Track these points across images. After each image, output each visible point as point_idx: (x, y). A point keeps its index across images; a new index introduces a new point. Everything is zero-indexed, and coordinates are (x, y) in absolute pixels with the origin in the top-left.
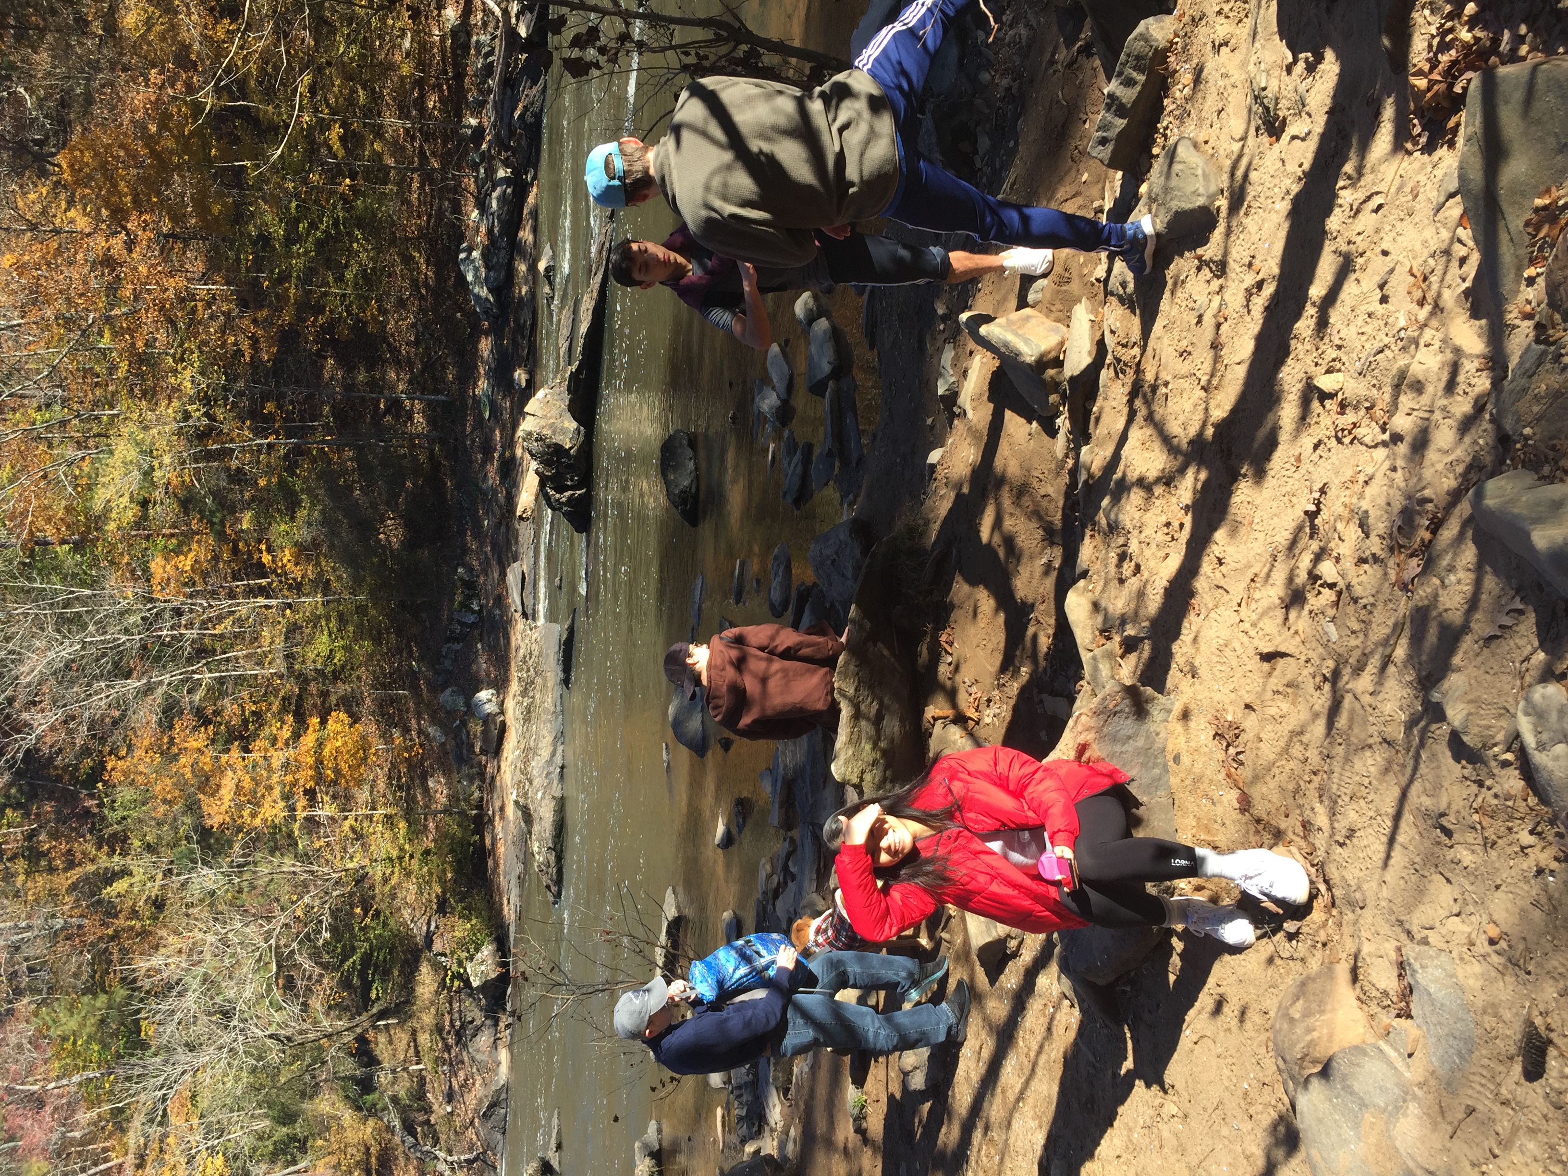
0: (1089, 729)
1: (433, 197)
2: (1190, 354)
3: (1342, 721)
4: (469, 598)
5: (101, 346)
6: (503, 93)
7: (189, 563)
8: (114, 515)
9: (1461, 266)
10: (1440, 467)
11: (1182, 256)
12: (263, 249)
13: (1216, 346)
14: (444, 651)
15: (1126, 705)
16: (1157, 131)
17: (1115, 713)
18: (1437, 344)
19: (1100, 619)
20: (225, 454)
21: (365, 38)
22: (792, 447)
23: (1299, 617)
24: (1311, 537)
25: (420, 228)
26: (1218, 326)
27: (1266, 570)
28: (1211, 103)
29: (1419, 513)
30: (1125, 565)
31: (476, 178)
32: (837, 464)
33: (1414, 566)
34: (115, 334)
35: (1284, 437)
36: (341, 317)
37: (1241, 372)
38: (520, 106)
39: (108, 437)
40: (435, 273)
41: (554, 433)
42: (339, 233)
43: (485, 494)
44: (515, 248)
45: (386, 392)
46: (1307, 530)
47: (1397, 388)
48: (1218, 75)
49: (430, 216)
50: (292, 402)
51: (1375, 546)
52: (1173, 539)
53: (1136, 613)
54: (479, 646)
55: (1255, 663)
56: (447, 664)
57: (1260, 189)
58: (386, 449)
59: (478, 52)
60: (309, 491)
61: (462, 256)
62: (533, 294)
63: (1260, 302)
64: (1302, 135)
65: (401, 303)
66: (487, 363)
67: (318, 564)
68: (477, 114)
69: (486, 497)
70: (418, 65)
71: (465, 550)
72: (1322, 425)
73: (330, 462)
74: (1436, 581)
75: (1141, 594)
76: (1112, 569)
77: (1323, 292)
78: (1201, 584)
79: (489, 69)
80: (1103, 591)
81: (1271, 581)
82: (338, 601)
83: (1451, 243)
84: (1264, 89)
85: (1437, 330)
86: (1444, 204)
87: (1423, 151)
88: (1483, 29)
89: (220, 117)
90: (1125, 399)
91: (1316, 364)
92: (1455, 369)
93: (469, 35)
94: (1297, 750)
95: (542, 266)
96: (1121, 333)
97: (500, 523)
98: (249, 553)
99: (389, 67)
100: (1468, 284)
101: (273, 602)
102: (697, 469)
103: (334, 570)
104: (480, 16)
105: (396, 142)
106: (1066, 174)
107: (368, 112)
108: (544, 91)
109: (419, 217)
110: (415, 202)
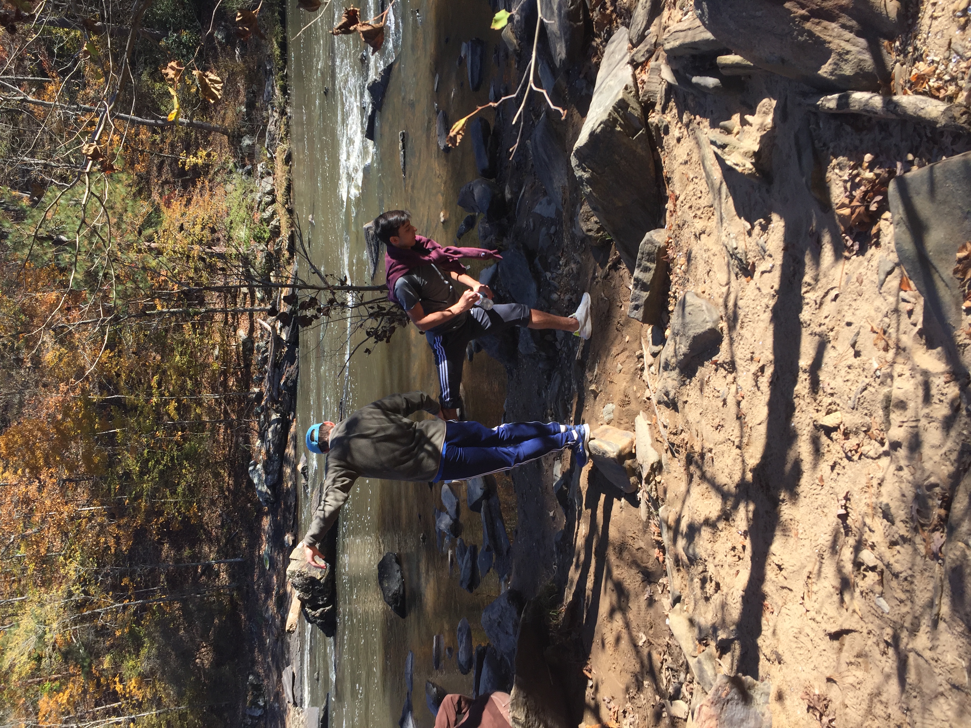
0: (711, 717)
1: (232, 436)
2: (722, 426)
3: (912, 677)
4: (256, 697)
5: (18, 555)
6: (274, 371)
7: (66, 697)
8: (16, 669)
9: (910, 317)
10: (937, 458)
11: (703, 366)
12: (126, 480)
13: (739, 417)
15: (734, 694)
16: (669, 296)
17: (728, 701)
18: (907, 373)
19: (696, 630)
20: (95, 616)
21: (191, 352)
22: (463, 549)
23: (852, 598)
24: (847, 535)
25: (224, 455)
26: (738, 403)
27: (817, 567)
28: (701, 269)
29: (930, 497)
30: (708, 586)
31: (259, 422)
32: (494, 557)
33: (938, 538)
34: (27, 546)
35: (806, 466)
36: (174, 516)
37: (762, 429)
38: (284, 377)
39: (17, 615)
40: (235, 481)
41: (310, 570)
42: (173, 464)
43: (267, 621)
44: (283, 459)
45: (202, 560)
46: (842, 530)
47: (887, 409)
48: (703, 251)
49: (230, 448)
50: (140, 576)
51: (901, 529)
52: (740, 558)
53: (723, 620)
55: (826, 643)
57: (747, 310)
58: (202, 599)
59: (258, 351)
60: (149, 635)
61: (251, 468)
62: (295, 485)
63: (765, 381)
64: (769, 269)
65: (213, 503)
66: (268, 533)
67: (154, 686)
68: (259, 385)
69: (267, 623)
70: (223, 362)
71: (254, 662)
72: (834, 451)
73: (164, 613)
74: (961, 544)
75: (724, 606)
76: (698, 591)
77: (810, 362)
78: (768, 588)
79: (265, 360)
80: (695, 609)
81: (823, 575)
82: (167, 712)
83: (898, 302)
84: (736, 248)
85: (904, 364)
86: (884, 280)
87: (857, 254)
88: (879, 168)
89: (103, 406)
90: (682, 469)
91: (818, 411)
92: (927, 386)
93: (253, 343)
94: (879, 710)
95: (300, 467)
96: (671, 426)
97: (277, 640)
98: (108, 685)
99: (205, 366)
100: (919, 326)
101: (122, 719)
102: (402, 577)
103: (165, 689)
104: (259, 332)
105: (210, 407)
106: (615, 339)
107: (193, 392)
108: (298, 367)
109: (224, 449)
110: (222, 440)
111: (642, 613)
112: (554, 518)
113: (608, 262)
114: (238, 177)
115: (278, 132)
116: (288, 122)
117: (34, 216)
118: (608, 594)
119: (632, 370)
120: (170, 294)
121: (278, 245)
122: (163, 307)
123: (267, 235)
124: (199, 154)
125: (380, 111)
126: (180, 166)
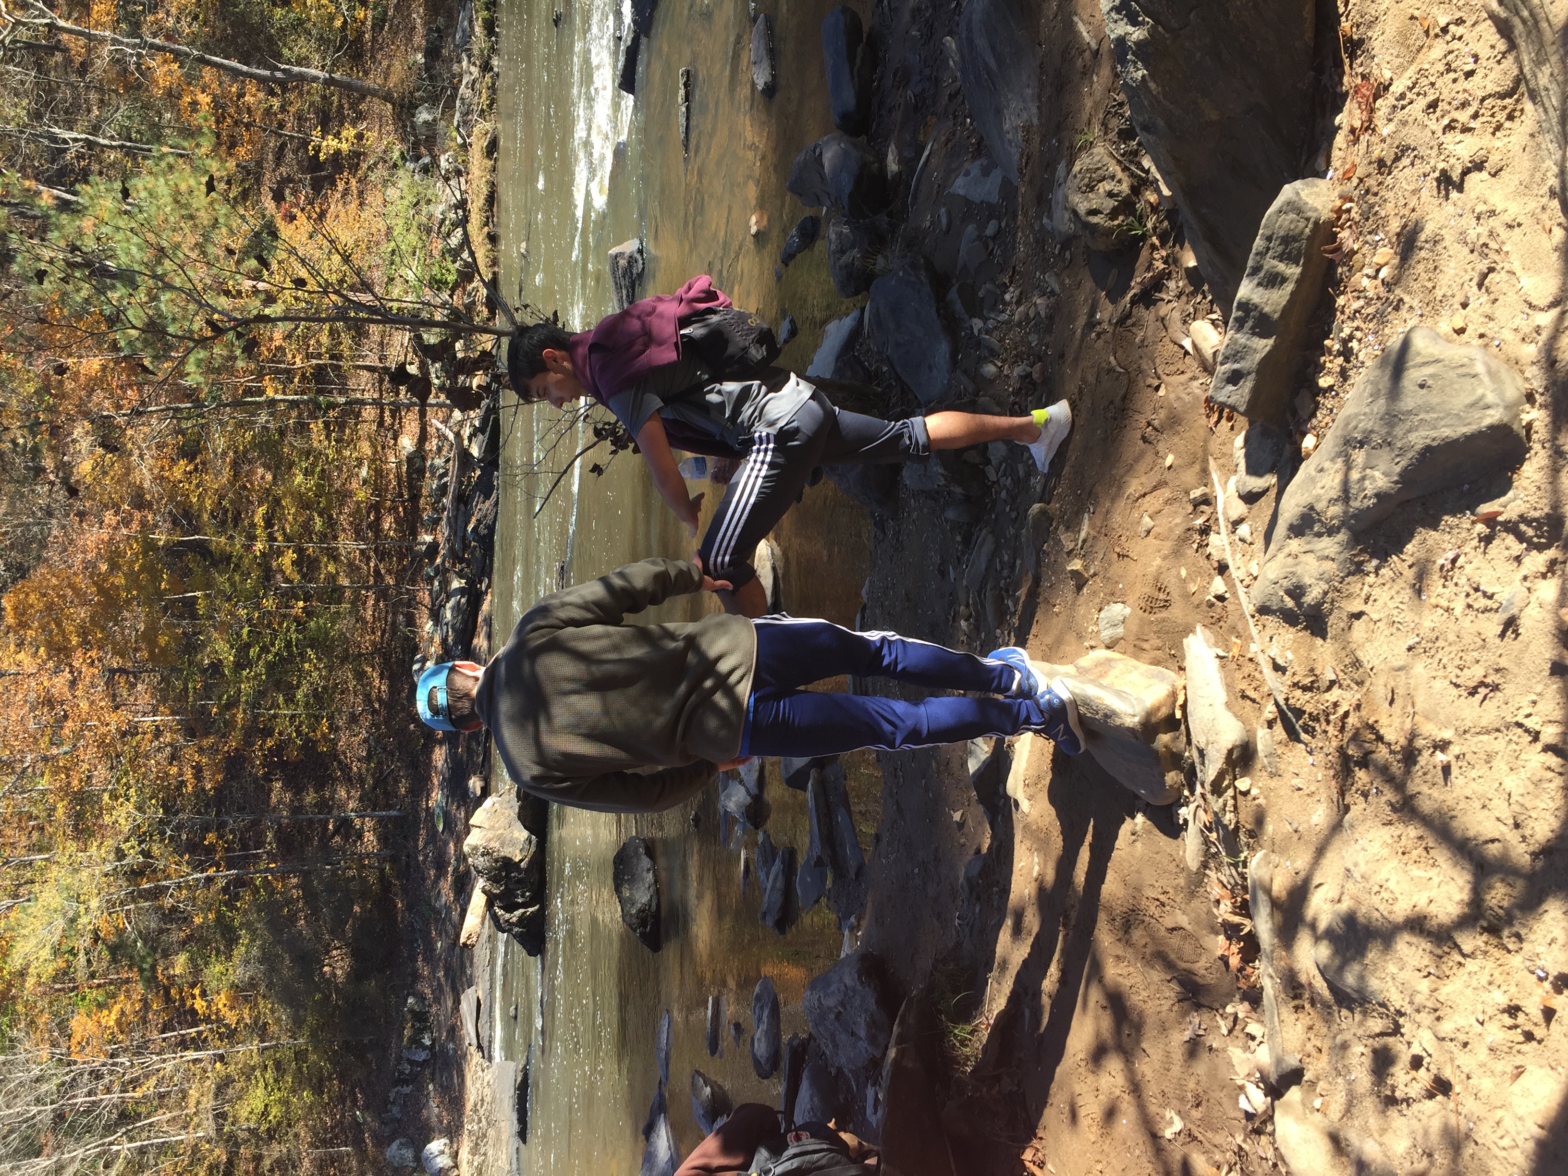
1: (387, 612)
4: (418, 1032)
5: (39, 787)
6: (457, 509)
7: (113, 1016)
8: (33, 970)
11: (1435, 526)
12: (213, 675)
14: (392, 1096)
16: (1327, 350)
20: (157, 893)
21: (323, 470)
22: (769, 853)
25: (373, 643)
30: (1400, 1073)
31: (431, 591)
34: (54, 773)
36: (290, 738)
38: (474, 520)
40: (390, 687)
41: (502, 845)
42: (291, 654)
43: (439, 912)
45: (335, 812)
49: (384, 632)
50: (232, 831)
52: (1530, 1038)
54: (431, 1087)
56: (395, 1110)
58: (334, 872)
59: (432, 474)
60: (248, 925)
61: (416, 667)
65: (354, 719)
66: (442, 773)
67: (256, 1005)
68: (433, 531)
69: (440, 916)
70: (374, 490)
71: (416, 976)
73: (272, 892)
79: (443, 490)
80: (1348, 1116)
82: (275, 1048)
89: (174, 551)
93: (424, 459)
96: (1298, 669)
98: (183, 1000)
99: (345, 495)
101: (203, 1055)
102: (656, 881)
103: (272, 1011)
104: (435, 441)
105: (351, 564)
106: (1137, 460)
107: (323, 538)
108: (497, 504)
109: (374, 633)
110: (369, 618)
111: (1176, 1070)
112: (961, 825)
113: (1128, 288)
114: (404, 178)
115: (476, 100)
116: (494, 84)
117: (63, 226)
118: (1090, 1013)
119: (1178, 531)
120: (288, 371)
121: (469, 295)
122: (276, 392)
123: (451, 278)
124: (344, 133)
125: (647, 36)
126: (312, 153)
